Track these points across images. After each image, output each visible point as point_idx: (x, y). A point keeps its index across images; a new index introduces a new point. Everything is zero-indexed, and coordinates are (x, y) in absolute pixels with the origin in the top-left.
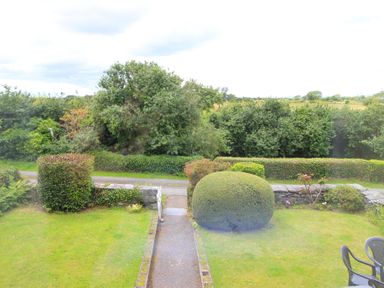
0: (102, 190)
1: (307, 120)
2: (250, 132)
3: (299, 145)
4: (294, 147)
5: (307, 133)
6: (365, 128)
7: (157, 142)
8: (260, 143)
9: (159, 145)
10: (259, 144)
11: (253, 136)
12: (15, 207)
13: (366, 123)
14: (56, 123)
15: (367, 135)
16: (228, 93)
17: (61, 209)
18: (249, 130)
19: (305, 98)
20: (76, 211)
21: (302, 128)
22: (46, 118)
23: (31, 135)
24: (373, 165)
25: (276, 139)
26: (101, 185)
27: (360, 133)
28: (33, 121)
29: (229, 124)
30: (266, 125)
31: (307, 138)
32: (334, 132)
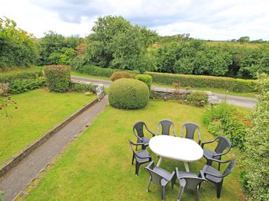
0: (75, 84)
1: (215, 54)
3: (206, 68)
4: (203, 69)
5: (213, 61)
6: (251, 60)
8: (182, 66)
11: (179, 61)
12: (38, 88)
13: (254, 57)
14: (74, 50)
16: (190, 37)
18: (178, 58)
19: (238, 41)
21: (211, 58)
22: (69, 48)
23: (62, 56)
24: (236, 82)
25: (192, 64)
26: (76, 81)
27: (248, 62)
28: (63, 49)
29: (166, 54)
30: (188, 55)
32: (231, 61)
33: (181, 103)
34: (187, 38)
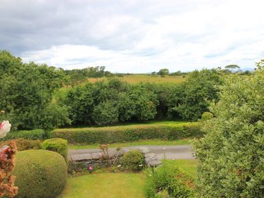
1: (139, 94)
2: (97, 104)
3: (133, 113)
4: (129, 114)
5: (139, 103)
6: (177, 98)
10: (103, 113)
11: (99, 107)
13: (178, 95)
16: (105, 70)
18: (96, 102)
19: (158, 74)
21: (136, 100)
25: (115, 109)
27: (174, 101)
29: (80, 98)
30: (109, 98)
31: (138, 107)
32: (158, 101)
33: (113, 171)
34: (102, 71)
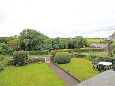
7: (38, 47)
9: (38, 48)
14: (6, 44)
15: (74, 45)
17: (21, 65)
20: (25, 65)
22: (2, 43)
31: (64, 46)
